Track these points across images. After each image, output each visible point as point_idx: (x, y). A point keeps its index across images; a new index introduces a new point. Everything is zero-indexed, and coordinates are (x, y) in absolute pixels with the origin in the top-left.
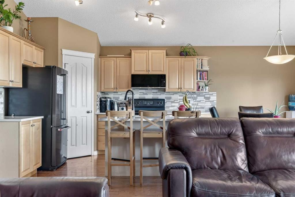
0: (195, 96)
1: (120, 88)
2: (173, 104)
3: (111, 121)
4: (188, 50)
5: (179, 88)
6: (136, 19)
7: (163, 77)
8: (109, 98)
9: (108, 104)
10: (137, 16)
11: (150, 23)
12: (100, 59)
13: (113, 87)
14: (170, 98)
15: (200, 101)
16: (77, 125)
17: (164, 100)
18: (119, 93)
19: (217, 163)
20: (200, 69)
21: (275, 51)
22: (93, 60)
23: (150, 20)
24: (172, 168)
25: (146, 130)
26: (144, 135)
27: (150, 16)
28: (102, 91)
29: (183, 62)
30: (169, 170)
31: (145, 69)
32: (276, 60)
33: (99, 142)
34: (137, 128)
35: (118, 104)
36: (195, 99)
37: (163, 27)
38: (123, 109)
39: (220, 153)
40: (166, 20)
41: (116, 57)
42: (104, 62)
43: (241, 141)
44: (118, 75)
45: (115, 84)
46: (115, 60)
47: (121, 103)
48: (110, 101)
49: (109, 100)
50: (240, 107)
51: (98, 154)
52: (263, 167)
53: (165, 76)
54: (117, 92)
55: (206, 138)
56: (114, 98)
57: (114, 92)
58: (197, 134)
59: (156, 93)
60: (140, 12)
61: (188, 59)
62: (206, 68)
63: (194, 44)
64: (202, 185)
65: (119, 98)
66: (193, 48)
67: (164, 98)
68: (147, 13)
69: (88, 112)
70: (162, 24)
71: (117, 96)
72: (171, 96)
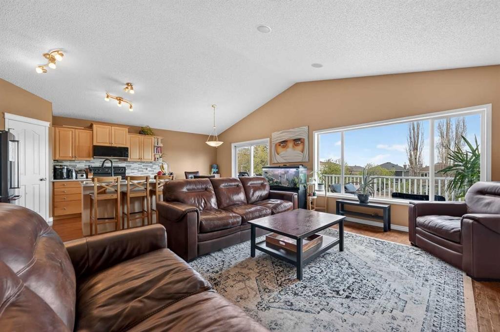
0: (152, 165)
1: (79, 157)
2: (133, 171)
3: (98, 186)
4: (146, 130)
5: (139, 159)
6: (107, 100)
7: (126, 149)
8: (65, 166)
9: (65, 171)
10: (108, 97)
11: (119, 106)
12: (53, 128)
13: (71, 155)
14: (130, 166)
15: (155, 169)
16: (26, 194)
17: (125, 168)
18: (76, 161)
19: (202, 207)
20: (156, 145)
21: (212, 138)
22: (47, 129)
23: (120, 103)
24: (188, 212)
25: (132, 191)
26: (130, 195)
27: (120, 99)
28: (57, 159)
29: (142, 138)
30: (186, 214)
31: (108, 142)
32: (213, 144)
33: (55, 209)
34: (125, 189)
35: (76, 171)
36: (151, 167)
37: (131, 110)
38: (82, 176)
39: (203, 201)
40: (133, 105)
41: (75, 129)
42: (59, 132)
43: (213, 192)
44: (78, 144)
45: (74, 153)
46: (74, 131)
47: (80, 171)
48: (67, 169)
49: (65, 167)
50: (185, 172)
51: (53, 220)
52: (225, 205)
53: (127, 148)
54: (74, 161)
55: (193, 192)
56: (70, 165)
57: (70, 161)
58: (188, 190)
59: (117, 162)
60: (110, 94)
61: (147, 137)
62: (160, 145)
63: (152, 126)
64: (206, 220)
65: (76, 166)
66: (150, 129)
67: (124, 166)
68: (117, 96)
69: (41, 180)
70: (131, 108)
71: (74, 164)
72: (131, 164)
